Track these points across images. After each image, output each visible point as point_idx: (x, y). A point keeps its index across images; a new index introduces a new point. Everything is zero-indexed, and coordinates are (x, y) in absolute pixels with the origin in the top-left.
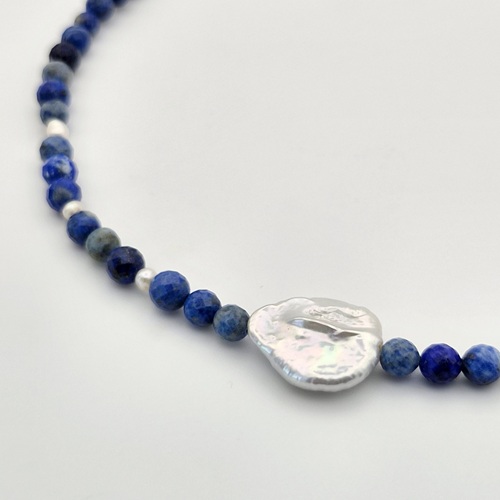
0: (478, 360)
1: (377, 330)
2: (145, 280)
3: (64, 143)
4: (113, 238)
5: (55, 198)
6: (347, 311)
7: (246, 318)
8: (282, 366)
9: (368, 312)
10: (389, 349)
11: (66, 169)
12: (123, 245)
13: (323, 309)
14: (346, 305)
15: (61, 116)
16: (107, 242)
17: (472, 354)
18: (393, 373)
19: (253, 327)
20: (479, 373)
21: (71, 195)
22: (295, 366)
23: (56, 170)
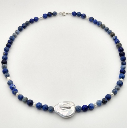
1: (74, 105)
2: (34, 105)
4: (27, 98)
5: (14, 93)
6: (69, 103)
7: (53, 108)
9: (72, 102)
10: (77, 108)
12: (29, 99)
16: (26, 100)
19: (55, 109)
21: (17, 92)
22: (63, 114)
23: (12, 87)
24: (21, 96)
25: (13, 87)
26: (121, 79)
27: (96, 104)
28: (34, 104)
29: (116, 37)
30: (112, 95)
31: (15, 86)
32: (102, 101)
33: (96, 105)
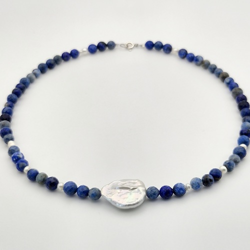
0: (178, 188)
1: (143, 186)
2: (61, 187)
3: (17, 148)
4: (45, 175)
5: (20, 166)
6: (132, 181)
7: (100, 191)
8: (116, 203)
9: (139, 181)
10: (149, 190)
11: (21, 156)
12: (49, 177)
13: (124, 182)
14: (131, 180)
15: (12, 139)
16: (44, 177)
17: (175, 187)
18: (152, 198)
19: (102, 193)
20: (179, 192)
21: (26, 164)
22: (120, 202)
23: (18, 157)
25: (18, 155)
26: (243, 145)
27: (189, 185)
29: (232, 80)
30: (224, 170)
31: (22, 154)
32: (202, 180)
33: (189, 187)
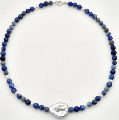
1: (68, 107)
3: (11, 80)
9: (66, 104)
19: (50, 110)
21: (15, 91)
23: (12, 87)
24: (19, 96)
25: (12, 86)
26: (111, 80)
27: (86, 106)
28: (32, 104)
30: (102, 96)
31: (14, 85)
32: (92, 103)
33: (86, 107)
